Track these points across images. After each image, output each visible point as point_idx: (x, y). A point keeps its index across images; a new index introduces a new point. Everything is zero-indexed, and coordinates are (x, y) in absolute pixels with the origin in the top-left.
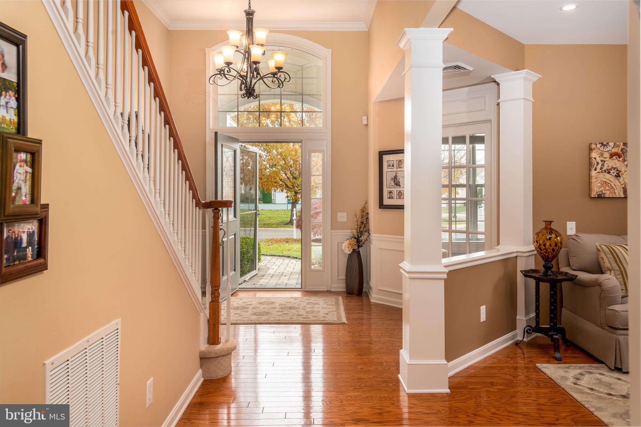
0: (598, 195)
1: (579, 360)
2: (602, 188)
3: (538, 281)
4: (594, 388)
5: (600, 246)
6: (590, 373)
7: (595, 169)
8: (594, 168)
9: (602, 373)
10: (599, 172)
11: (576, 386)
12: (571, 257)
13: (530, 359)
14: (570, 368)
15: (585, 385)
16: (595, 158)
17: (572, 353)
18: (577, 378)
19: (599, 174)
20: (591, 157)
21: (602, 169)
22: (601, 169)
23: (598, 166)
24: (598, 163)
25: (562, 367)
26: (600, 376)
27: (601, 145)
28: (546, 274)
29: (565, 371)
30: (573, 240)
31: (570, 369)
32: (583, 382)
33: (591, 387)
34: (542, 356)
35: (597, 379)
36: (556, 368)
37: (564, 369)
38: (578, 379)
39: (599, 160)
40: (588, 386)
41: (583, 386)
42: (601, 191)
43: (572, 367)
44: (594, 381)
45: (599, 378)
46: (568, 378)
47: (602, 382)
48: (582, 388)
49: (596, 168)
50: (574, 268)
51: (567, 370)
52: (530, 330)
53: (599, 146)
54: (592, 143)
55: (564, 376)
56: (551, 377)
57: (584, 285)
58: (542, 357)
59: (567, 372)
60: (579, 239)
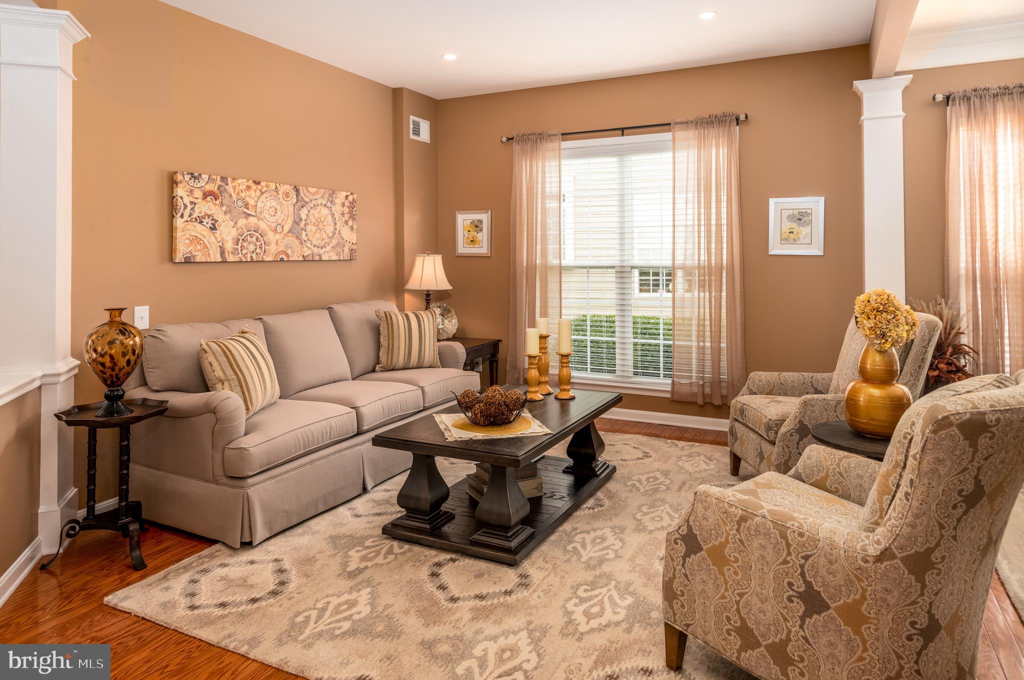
0: (185, 258)
1: (174, 552)
2: (192, 247)
3: (93, 428)
4: (226, 600)
5: (207, 345)
6: (205, 571)
7: (182, 216)
8: (179, 214)
9: (223, 562)
10: (187, 221)
11: (196, 612)
12: (149, 370)
13: (84, 593)
14: (169, 577)
15: (210, 602)
16: (181, 198)
17: (157, 543)
18: (190, 595)
19: (188, 224)
20: (175, 194)
21: (192, 217)
22: (190, 216)
23: (186, 211)
24: (186, 206)
25: (154, 583)
26: (223, 569)
27: (190, 176)
28: (110, 412)
29: (164, 588)
30: (152, 338)
31: (169, 579)
32: (203, 598)
33: (221, 600)
34: (105, 572)
35: (222, 579)
36: (146, 590)
37: (160, 584)
38: (193, 595)
39: (187, 200)
40: (216, 601)
41: (207, 606)
42: (190, 252)
43: (172, 574)
44: (219, 584)
45: (224, 575)
46: (175, 603)
47: (232, 581)
48: (206, 611)
49: (183, 214)
50: (155, 388)
51: (165, 585)
52: (73, 528)
53: (187, 177)
54: (177, 172)
55: (166, 600)
56: (143, 615)
57: (181, 415)
58: (107, 576)
59: (167, 589)
60: (165, 335)
